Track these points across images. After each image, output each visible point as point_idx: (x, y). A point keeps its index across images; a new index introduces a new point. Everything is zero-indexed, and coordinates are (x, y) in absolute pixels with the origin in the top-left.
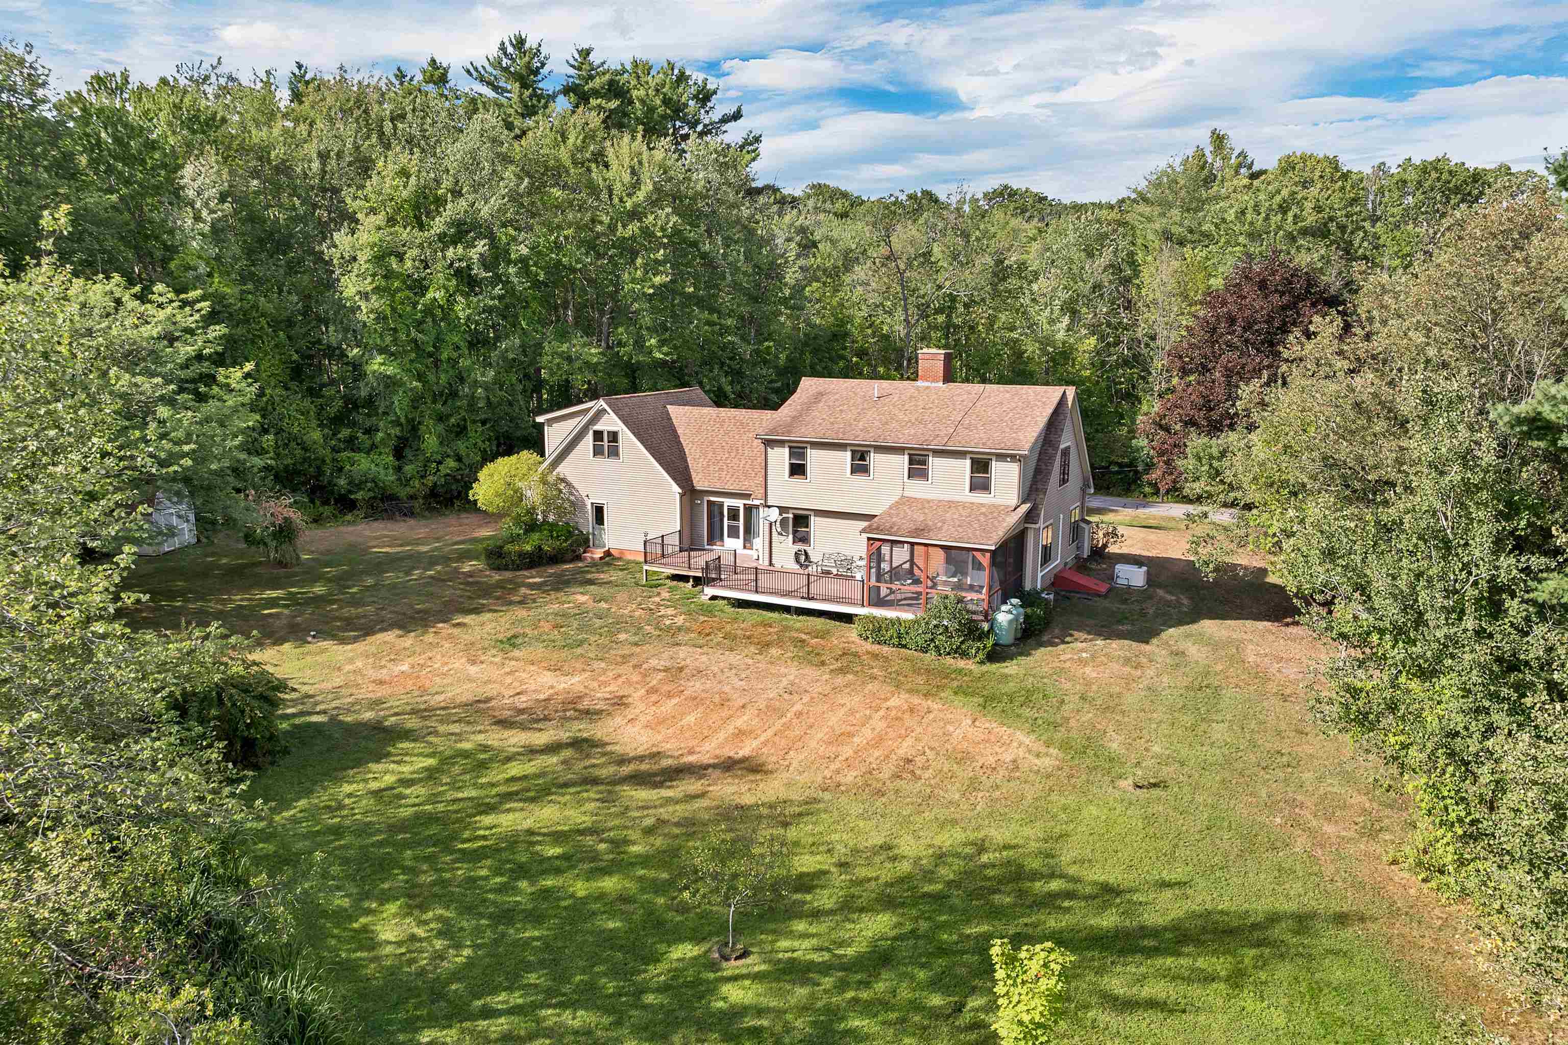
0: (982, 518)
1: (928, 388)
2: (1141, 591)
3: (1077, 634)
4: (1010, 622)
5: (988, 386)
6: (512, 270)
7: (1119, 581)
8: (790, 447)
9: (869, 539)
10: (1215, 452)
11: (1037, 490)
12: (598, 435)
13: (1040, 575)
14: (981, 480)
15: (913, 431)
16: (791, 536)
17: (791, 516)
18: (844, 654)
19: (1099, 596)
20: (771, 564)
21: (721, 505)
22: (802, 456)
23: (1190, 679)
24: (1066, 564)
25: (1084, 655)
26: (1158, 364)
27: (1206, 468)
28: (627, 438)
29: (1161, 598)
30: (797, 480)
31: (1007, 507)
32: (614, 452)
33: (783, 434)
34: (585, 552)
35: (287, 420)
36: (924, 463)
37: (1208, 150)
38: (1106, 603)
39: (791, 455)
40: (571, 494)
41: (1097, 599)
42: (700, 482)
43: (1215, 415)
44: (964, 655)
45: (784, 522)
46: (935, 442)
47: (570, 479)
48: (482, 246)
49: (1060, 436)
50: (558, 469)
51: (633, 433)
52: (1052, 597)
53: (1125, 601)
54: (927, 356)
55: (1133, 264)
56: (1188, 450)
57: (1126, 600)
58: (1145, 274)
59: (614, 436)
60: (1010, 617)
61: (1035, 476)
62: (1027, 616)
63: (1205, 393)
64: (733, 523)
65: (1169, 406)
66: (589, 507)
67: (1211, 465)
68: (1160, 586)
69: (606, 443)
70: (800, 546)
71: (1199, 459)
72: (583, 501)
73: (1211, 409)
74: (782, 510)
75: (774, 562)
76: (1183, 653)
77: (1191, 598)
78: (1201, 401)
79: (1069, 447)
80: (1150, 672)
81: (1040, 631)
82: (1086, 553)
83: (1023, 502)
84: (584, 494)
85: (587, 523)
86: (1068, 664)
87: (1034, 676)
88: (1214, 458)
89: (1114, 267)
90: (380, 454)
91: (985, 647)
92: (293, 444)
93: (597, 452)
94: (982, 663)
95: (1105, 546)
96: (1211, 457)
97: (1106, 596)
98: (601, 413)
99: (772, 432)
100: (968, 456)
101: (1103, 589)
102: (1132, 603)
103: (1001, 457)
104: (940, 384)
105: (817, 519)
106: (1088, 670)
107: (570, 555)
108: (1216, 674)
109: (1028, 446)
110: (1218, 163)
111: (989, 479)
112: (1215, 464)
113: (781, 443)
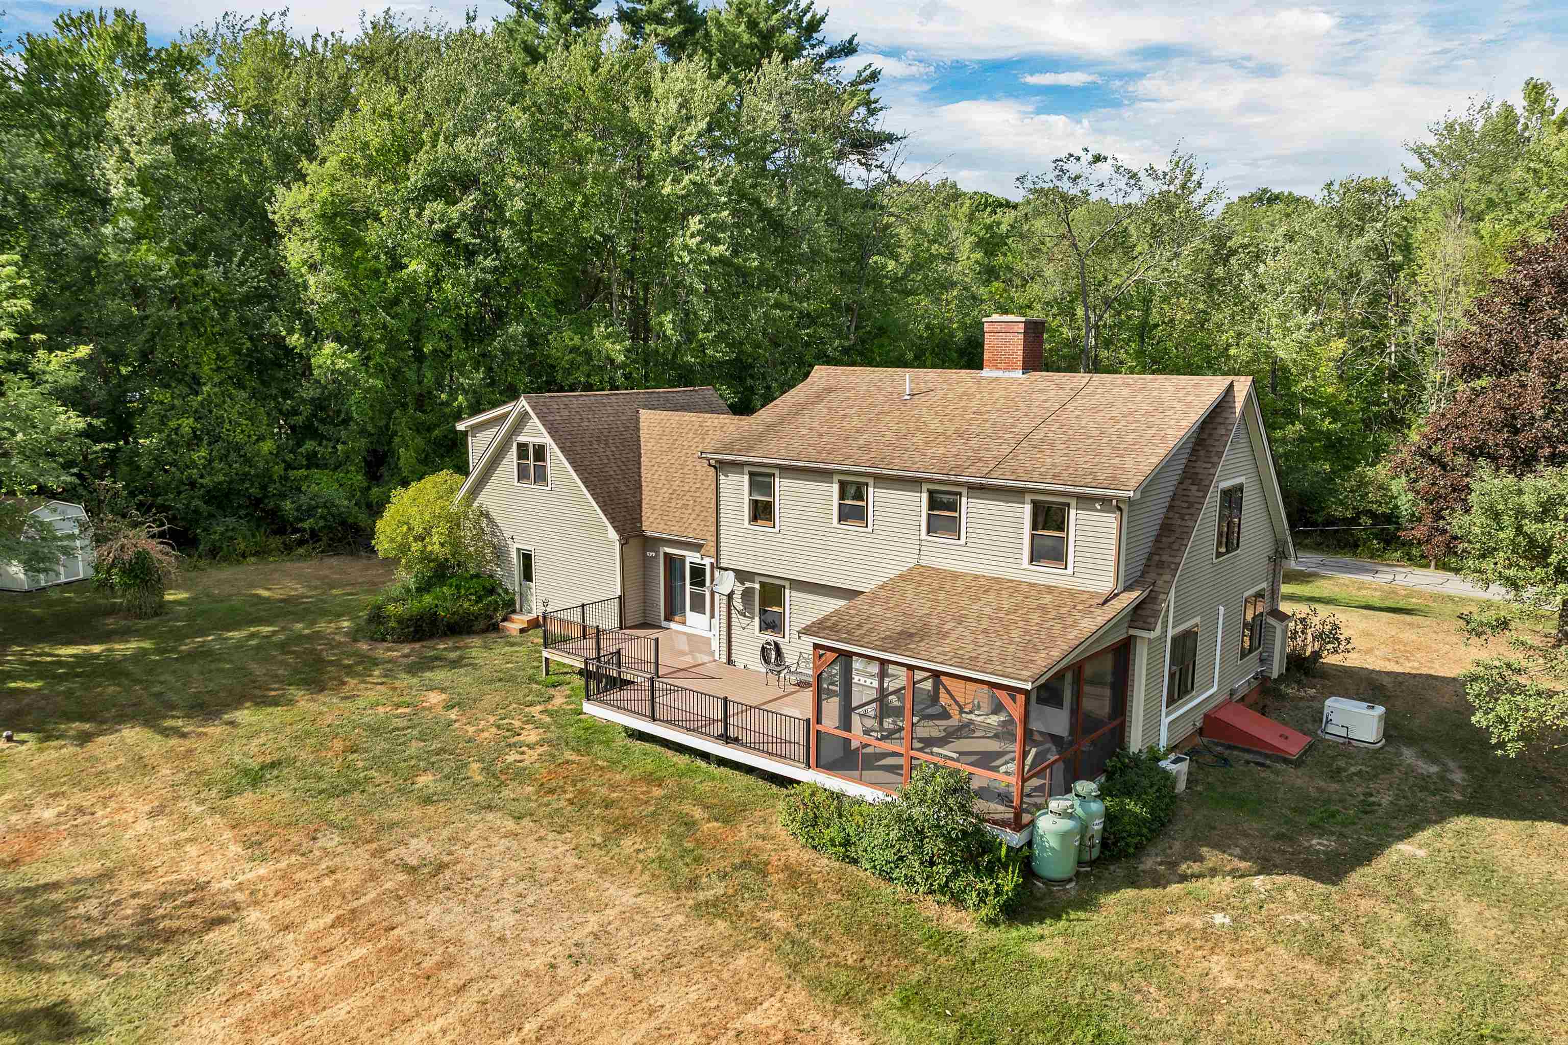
0: (1035, 617)
1: (997, 379)
2: (1372, 754)
3: (1212, 857)
4: (1064, 836)
5: (1097, 377)
6: (506, 233)
7: (1331, 729)
8: (752, 474)
9: (816, 646)
10: (1529, 502)
11: (1161, 565)
12: (523, 449)
13: (1165, 721)
14: (1049, 542)
15: (942, 451)
16: (757, 619)
17: (757, 586)
18: (745, 865)
19: (1286, 761)
20: (730, 661)
21: (682, 559)
22: (768, 489)
23: (1455, 1008)
24: (1232, 692)
25: (1219, 918)
26: (1434, 374)
27: (1508, 533)
28: (556, 457)
29: (1411, 769)
30: (761, 528)
31: (1093, 595)
32: (541, 476)
33: (739, 452)
34: (505, 619)
35: (227, 426)
36: (953, 506)
37: (1519, 104)
38: (1298, 779)
39: (754, 485)
40: (493, 534)
41: (1280, 766)
42: (652, 525)
43: (1522, 440)
44: (958, 900)
45: (747, 595)
46: (972, 470)
47: (493, 514)
48: (467, 203)
49: (1215, 465)
50: (481, 499)
51: (560, 448)
52: (1184, 767)
53: (1335, 775)
54: (998, 327)
55: (1406, 249)
56: (1473, 498)
57: (1339, 770)
58: (1422, 255)
59: (540, 453)
60: (1066, 824)
61: (1158, 539)
62: (1110, 818)
63: (1507, 402)
64: (698, 590)
65: (1443, 424)
66: (514, 554)
67: (1519, 529)
68: (1411, 740)
69: (531, 462)
70: (769, 637)
71: (1496, 516)
72: (507, 546)
73: (1516, 431)
74: (742, 576)
75: (734, 657)
76: (1443, 923)
77: (1468, 769)
78: (1500, 415)
79: (1240, 488)
80: (1362, 978)
81: (1139, 848)
82: (1276, 669)
83: (1128, 588)
84: (507, 535)
85: (512, 580)
86: (1176, 944)
87: (1093, 971)
88: (1525, 515)
89: (1378, 252)
90: (348, 472)
91: (998, 893)
92: (233, 456)
93: (523, 474)
94: (992, 922)
95: (1316, 655)
96: (1521, 513)
97: (1298, 763)
98: (523, 417)
99: (728, 447)
100: (1028, 498)
101: (1294, 746)
102: (1350, 778)
103: (1086, 501)
104: (1018, 374)
105: (794, 593)
106: (1218, 963)
107: (482, 624)
108: (1520, 994)
109: (1135, 480)
110: (1534, 121)
111: (1063, 541)
112: (1530, 527)
113: (737, 466)
